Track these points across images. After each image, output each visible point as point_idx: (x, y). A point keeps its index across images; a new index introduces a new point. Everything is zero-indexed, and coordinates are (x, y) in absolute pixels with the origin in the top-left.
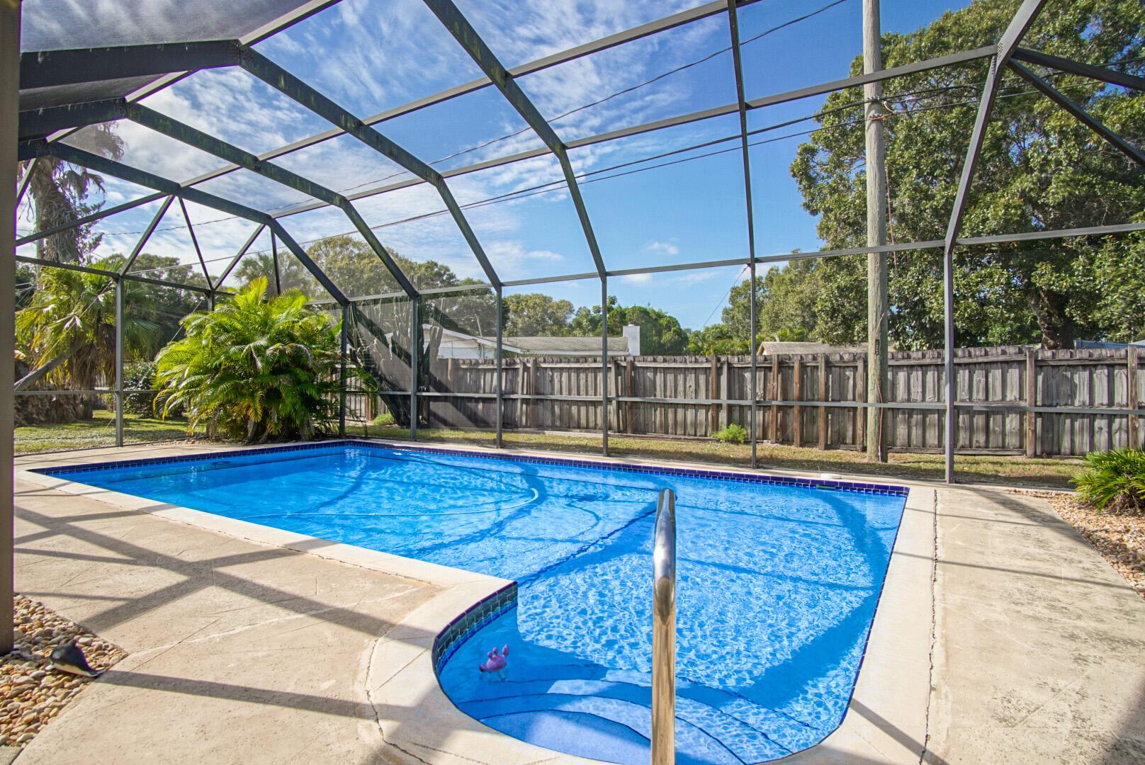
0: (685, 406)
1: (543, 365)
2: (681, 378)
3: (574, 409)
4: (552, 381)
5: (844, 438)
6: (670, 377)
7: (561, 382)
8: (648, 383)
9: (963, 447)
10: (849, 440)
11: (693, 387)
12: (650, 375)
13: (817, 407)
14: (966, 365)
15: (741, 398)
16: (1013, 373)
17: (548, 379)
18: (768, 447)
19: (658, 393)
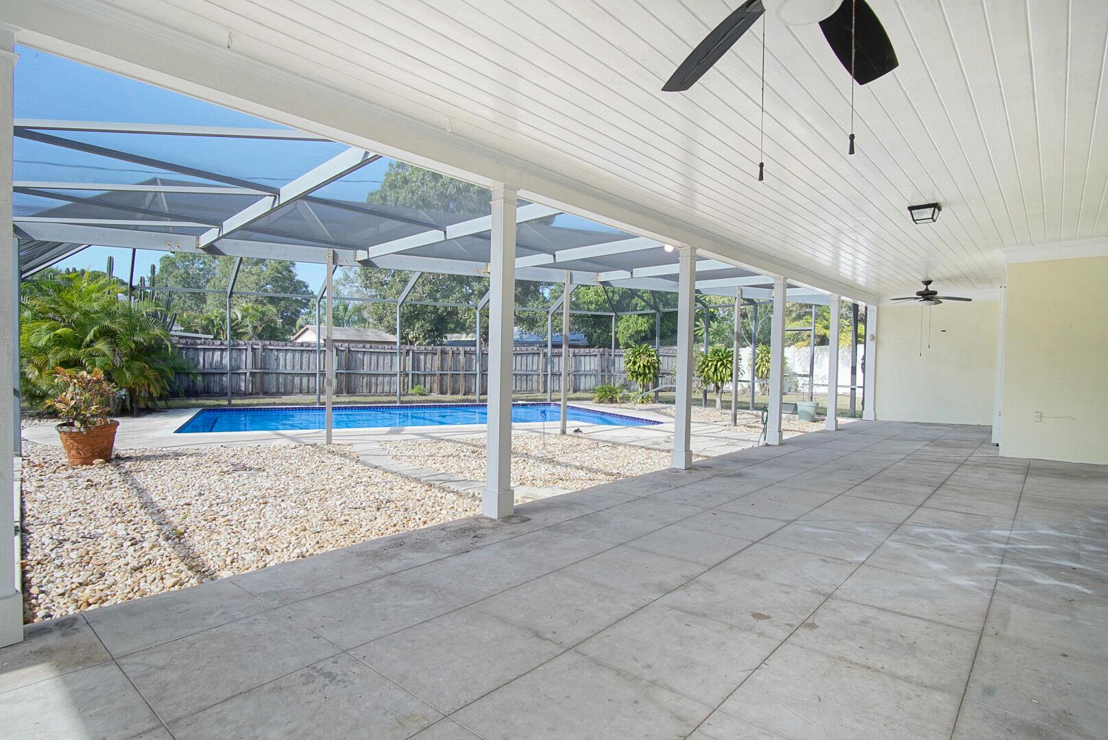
0: (384, 375)
1: (269, 347)
2: (381, 358)
3: (297, 380)
4: (277, 359)
5: (471, 389)
6: (374, 357)
7: (285, 360)
8: (358, 361)
9: (524, 391)
10: (473, 390)
11: (389, 364)
12: (360, 356)
13: (459, 374)
14: (520, 354)
15: (418, 370)
16: (536, 357)
17: (274, 358)
18: (435, 396)
19: (365, 367)
